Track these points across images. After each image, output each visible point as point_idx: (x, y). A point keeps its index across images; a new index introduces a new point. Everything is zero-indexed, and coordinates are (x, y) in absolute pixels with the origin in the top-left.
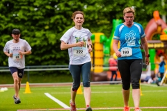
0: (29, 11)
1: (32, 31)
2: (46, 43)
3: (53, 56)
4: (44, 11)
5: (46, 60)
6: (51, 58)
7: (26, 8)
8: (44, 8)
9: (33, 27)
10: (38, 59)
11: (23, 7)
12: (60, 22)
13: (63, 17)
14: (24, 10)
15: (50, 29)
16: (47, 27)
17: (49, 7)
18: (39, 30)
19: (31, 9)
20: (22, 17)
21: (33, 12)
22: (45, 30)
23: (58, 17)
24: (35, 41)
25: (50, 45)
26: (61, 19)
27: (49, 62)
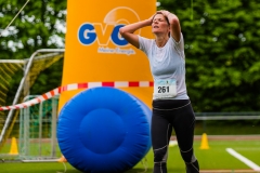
0: (206, 41)
1: (210, 67)
2: (227, 84)
3: (236, 100)
4: (226, 42)
5: (227, 105)
6: (233, 104)
7: (202, 37)
8: (226, 38)
9: (211, 63)
10: (217, 103)
11: (198, 37)
12: (247, 56)
13: (250, 49)
14: (200, 40)
15: (233, 66)
16: (229, 63)
17: (231, 37)
18: (219, 66)
19: (209, 39)
20: (197, 49)
21: (212, 43)
22: (227, 67)
23: (244, 50)
24: (214, 81)
25: (232, 86)
26: (248, 52)
27: (232, 108)
